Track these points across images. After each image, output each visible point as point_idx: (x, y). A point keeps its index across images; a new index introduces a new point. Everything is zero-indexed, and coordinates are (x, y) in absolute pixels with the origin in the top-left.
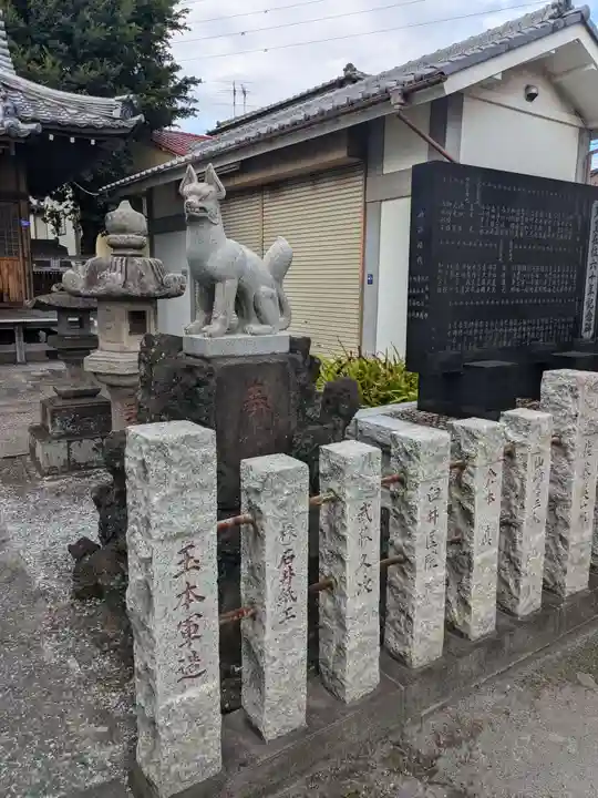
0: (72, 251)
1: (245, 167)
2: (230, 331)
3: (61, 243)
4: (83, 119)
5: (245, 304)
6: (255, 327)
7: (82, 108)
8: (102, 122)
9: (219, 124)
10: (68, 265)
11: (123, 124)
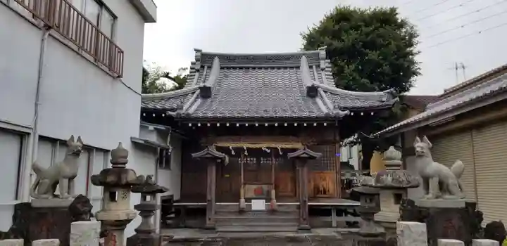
0: (356, 168)
1: (459, 118)
2: (437, 198)
3: (350, 163)
4: (367, 104)
5: (443, 187)
6: (447, 196)
7: (367, 98)
8: (377, 104)
9: (445, 91)
10: (354, 175)
11: (387, 103)
